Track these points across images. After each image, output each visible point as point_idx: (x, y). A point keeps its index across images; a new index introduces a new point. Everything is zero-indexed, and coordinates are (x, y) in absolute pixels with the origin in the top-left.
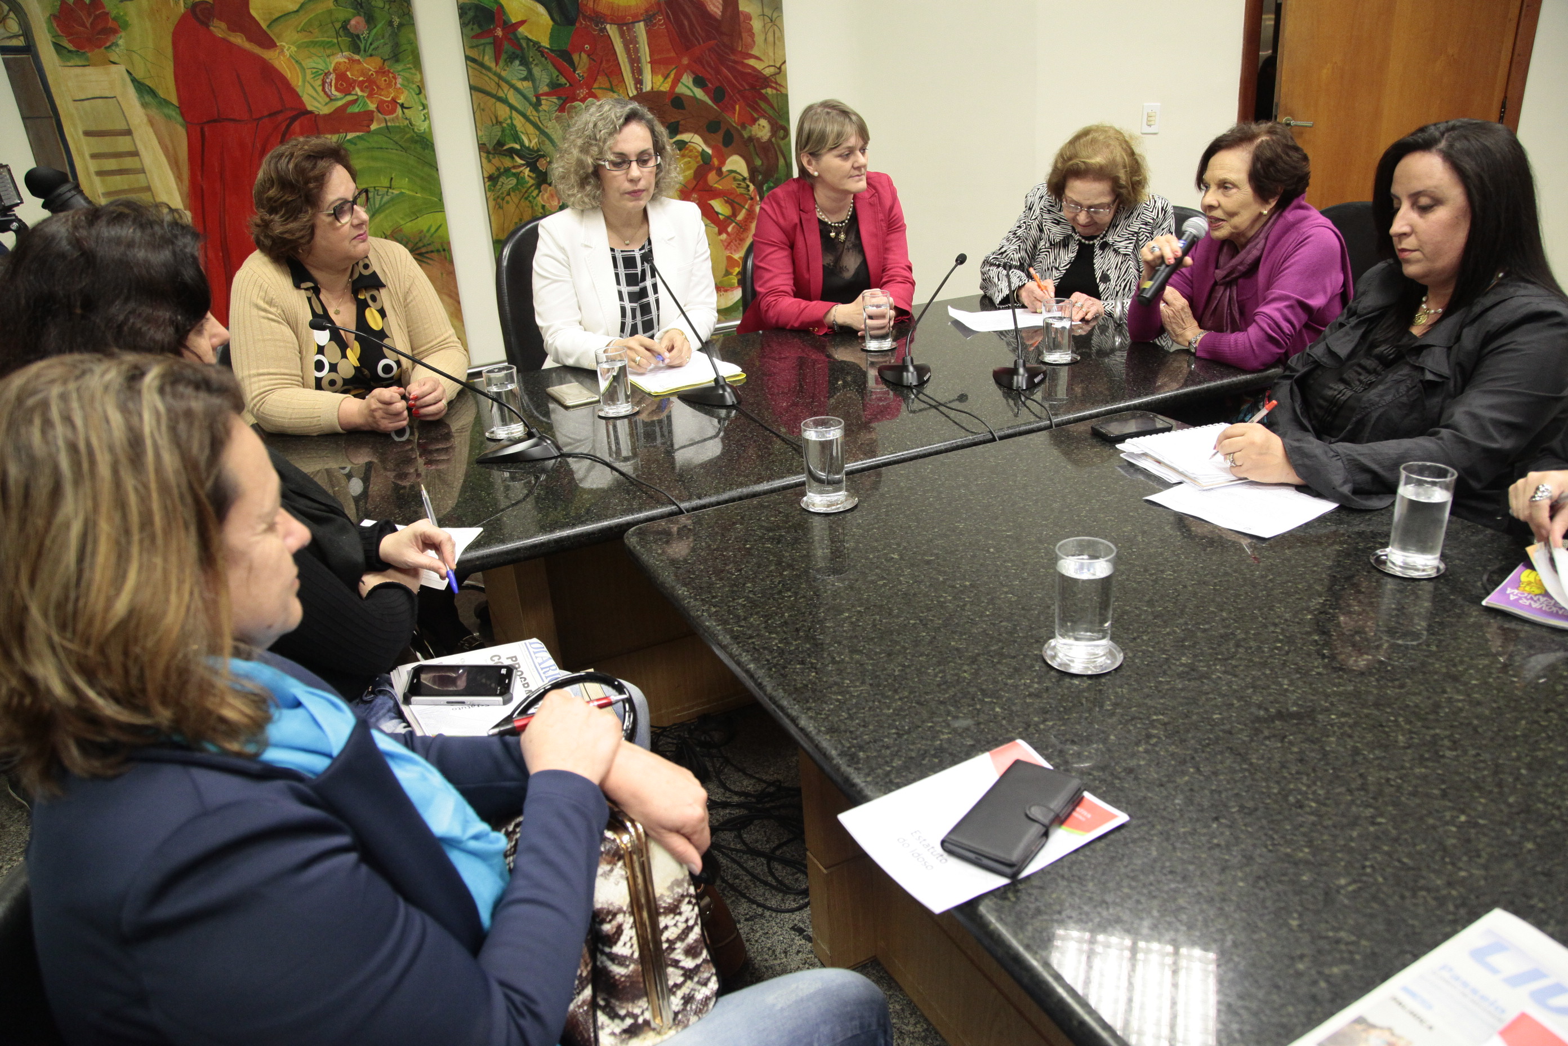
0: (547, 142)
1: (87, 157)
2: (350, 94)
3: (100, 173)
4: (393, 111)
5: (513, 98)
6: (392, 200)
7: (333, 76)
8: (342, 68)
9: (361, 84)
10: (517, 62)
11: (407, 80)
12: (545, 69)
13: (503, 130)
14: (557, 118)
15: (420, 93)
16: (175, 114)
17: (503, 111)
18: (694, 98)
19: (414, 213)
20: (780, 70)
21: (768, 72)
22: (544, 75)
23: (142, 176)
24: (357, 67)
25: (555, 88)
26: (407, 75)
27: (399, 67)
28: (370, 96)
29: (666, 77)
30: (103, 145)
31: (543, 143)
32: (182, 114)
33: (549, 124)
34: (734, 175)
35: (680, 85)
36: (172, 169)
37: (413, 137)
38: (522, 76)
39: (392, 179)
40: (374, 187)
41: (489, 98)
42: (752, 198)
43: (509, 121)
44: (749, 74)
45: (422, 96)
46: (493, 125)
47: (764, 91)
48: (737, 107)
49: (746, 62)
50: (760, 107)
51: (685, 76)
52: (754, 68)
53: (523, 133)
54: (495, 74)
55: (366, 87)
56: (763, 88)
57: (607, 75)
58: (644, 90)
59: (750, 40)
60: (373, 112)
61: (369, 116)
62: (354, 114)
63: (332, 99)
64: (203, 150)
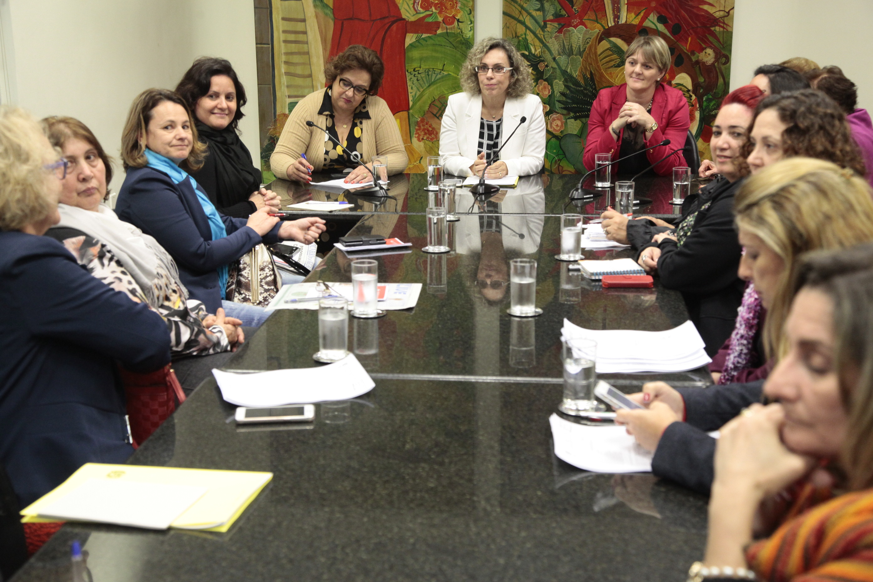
0: (547, 52)
1: (281, 31)
2: (428, 10)
3: (285, 42)
4: (452, 23)
5: (529, 22)
6: (442, 77)
9: (436, 5)
11: (464, 5)
12: (553, 4)
13: (519, 42)
14: (556, 37)
15: (471, 13)
16: (329, 12)
17: (521, 29)
18: (657, 30)
19: (454, 88)
20: (729, 14)
21: (718, 15)
22: (551, 9)
23: (306, 46)
25: (557, 17)
26: (464, 2)
28: (440, 13)
29: (637, 15)
30: (290, 26)
31: (544, 52)
32: (334, 13)
33: (550, 41)
34: (680, 87)
35: (647, 20)
36: (322, 43)
37: (461, 40)
38: (537, 8)
39: (444, 65)
40: (433, 69)
41: (513, 20)
42: (692, 106)
43: (524, 36)
44: (703, 16)
45: (471, 15)
46: (513, 38)
47: (713, 29)
48: (690, 39)
49: (701, 7)
50: (708, 39)
51: (652, 15)
52: (706, 12)
53: (531, 45)
54: (520, 5)
55: (439, 7)
56: (713, 27)
57: (595, 11)
58: (620, 23)
60: (440, 22)
61: (437, 25)
62: (429, 23)
63: (417, 13)
64: (341, 35)
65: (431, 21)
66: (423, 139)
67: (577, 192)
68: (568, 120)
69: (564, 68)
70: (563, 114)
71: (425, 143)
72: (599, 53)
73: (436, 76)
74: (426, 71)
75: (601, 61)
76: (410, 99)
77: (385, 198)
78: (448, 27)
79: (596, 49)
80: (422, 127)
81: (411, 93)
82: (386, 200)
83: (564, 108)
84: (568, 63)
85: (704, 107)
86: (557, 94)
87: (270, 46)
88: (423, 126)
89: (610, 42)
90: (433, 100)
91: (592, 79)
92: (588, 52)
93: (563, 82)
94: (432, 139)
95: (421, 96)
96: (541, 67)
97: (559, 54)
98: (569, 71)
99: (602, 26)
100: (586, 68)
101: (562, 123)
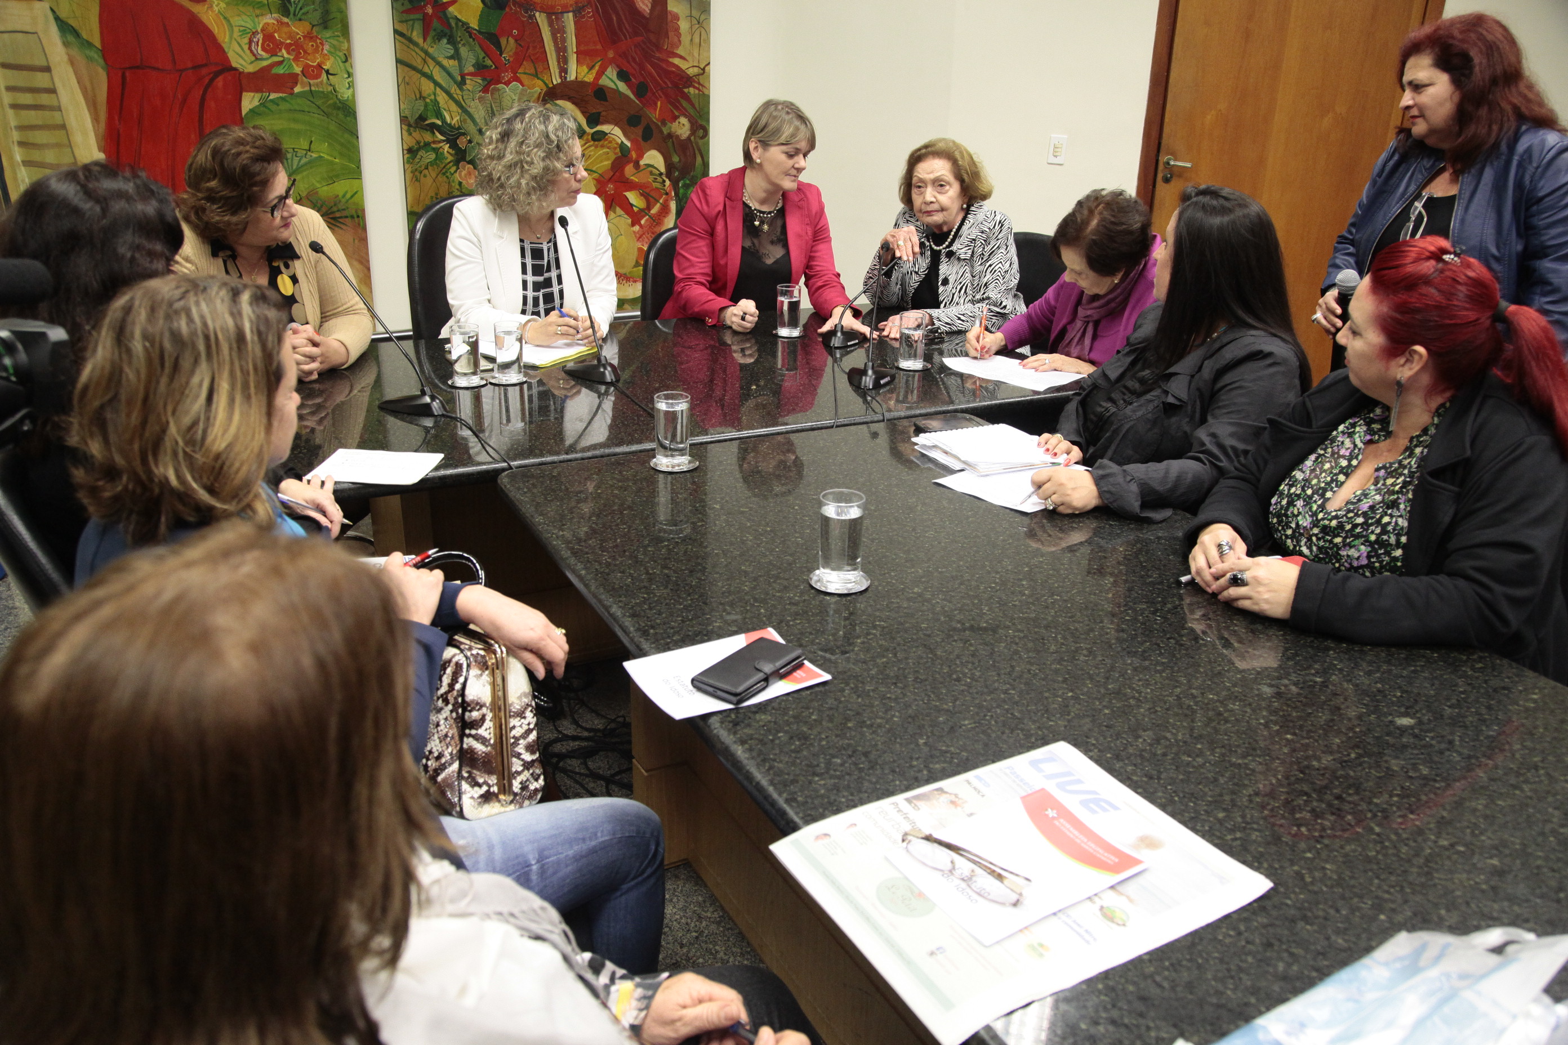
0: (469, 121)
2: (276, 55)
3: (15, 106)
4: (318, 76)
5: (438, 75)
6: (309, 162)
7: (260, 36)
8: (270, 29)
9: (288, 47)
10: (445, 41)
11: (334, 47)
12: (472, 50)
13: (426, 105)
14: (480, 99)
15: (346, 61)
16: (97, 56)
17: (427, 87)
18: (617, 91)
19: (331, 178)
20: (704, 71)
21: (691, 72)
22: (470, 56)
23: (57, 114)
24: (285, 29)
25: (480, 69)
26: (335, 42)
27: (327, 34)
28: (296, 59)
29: (591, 68)
30: (20, 79)
31: (465, 121)
32: (104, 57)
33: (472, 104)
34: (650, 169)
35: (604, 77)
36: (89, 110)
37: (336, 103)
38: (449, 54)
39: (311, 142)
40: (294, 148)
41: (411, 71)
42: (667, 194)
43: (432, 97)
44: (673, 72)
45: (347, 64)
46: (416, 100)
47: (686, 90)
48: (659, 103)
49: (670, 60)
50: (681, 105)
51: (609, 69)
52: (677, 67)
53: (445, 110)
54: (422, 50)
55: (293, 50)
56: (686, 88)
57: (533, 62)
58: (568, 79)
59: (676, 39)
60: (298, 75)
61: (294, 79)
62: (278, 75)
63: (257, 58)
64: (122, 96)
65: (282, 72)
73: (300, 160)
78: (312, 82)
96: (462, 143)
99: (545, 83)
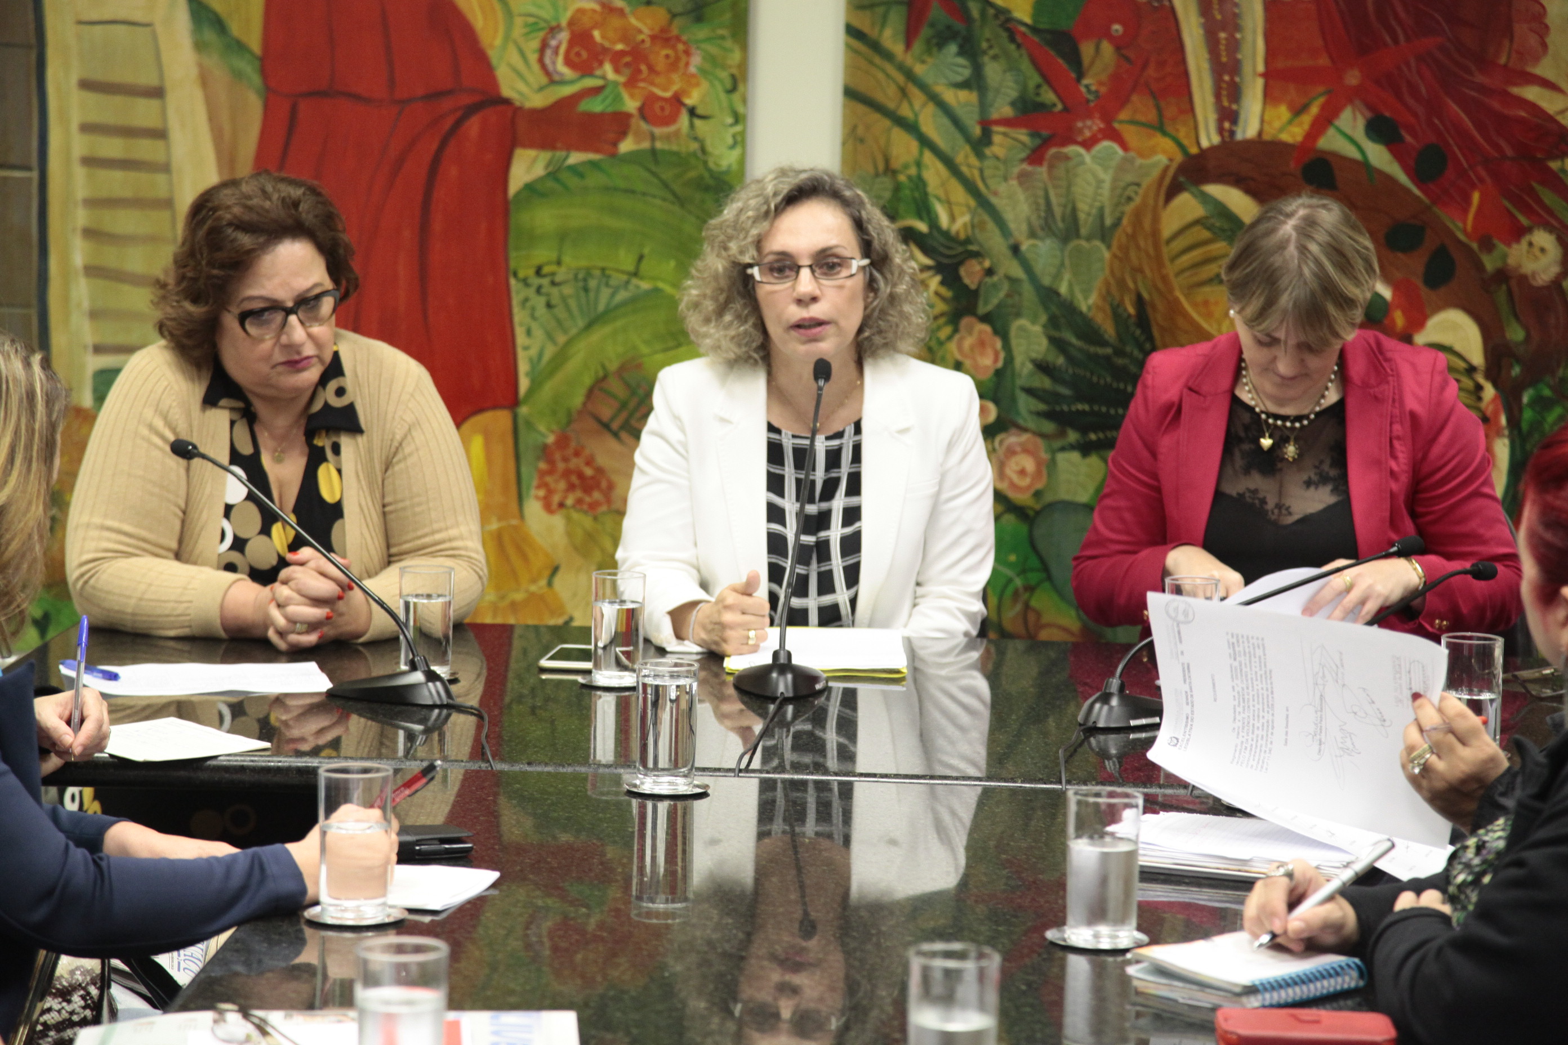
0: (991, 225)
1: (74, 126)
2: (591, 74)
3: (90, 162)
4: (670, 120)
5: (930, 122)
6: (634, 300)
7: (564, 36)
8: (586, 21)
9: (616, 58)
10: (953, 48)
11: (713, 60)
12: (1012, 67)
13: (897, 188)
14: (1023, 178)
15: (733, 89)
16: (249, 69)
17: (903, 148)
18: (1365, 165)
22: (1006, 82)
23: (161, 178)
24: (616, 22)
25: (1028, 111)
26: (713, 50)
27: (701, 32)
28: (631, 83)
29: (1298, 111)
30: (107, 109)
31: (982, 225)
32: (264, 73)
33: (1002, 188)
35: (1331, 131)
37: (701, 178)
38: (959, 79)
39: (641, 258)
40: (603, 270)
41: (877, 116)
43: (913, 171)
44: (1519, 121)
45: (736, 97)
46: (877, 175)
48: (1476, 197)
49: (1516, 90)
50: (1539, 201)
51: (1347, 114)
52: (1534, 108)
53: (939, 199)
54: (902, 68)
55: (627, 65)
56: (1555, 158)
57: (1153, 95)
58: (1239, 136)
59: (1533, 40)
60: (630, 116)
61: (620, 124)
62: (590, 115)
63: (552, 79)
64: (287, 145)
65: (598, 109)
66: (561, 505)
67: (1106, 708)
68: (1061, 457)
69: (1046, 281)
70: (1042, 435)
71: (569, 519)
72: (1166, 232)
73: (613, 295)
74: (581, 276)
75: (1173, 259)
76: (523, 367)
77: (445, 712)
78: (658, 131)
79: (1156, 220)
80: (561, 466)
81: (526, 348)
82: (448, 716)
83: (1049, 415)
84: (1062, 264)
85: (1525, 426)
86: (1023, 367)
87: (35, 175)
88: (565, 460)
89: (1206, 199)
90: (601, 374)
91: (1143, 320)
92: (1129, 230)
93: (1044, 326)
94: (593, 506)
95: (560, 358)
96: (971, 274)
97: (1032, 234)
98: (1063, 289)
99: (1180, 145)
100: (1121, 283)
101: (1039, 464)
